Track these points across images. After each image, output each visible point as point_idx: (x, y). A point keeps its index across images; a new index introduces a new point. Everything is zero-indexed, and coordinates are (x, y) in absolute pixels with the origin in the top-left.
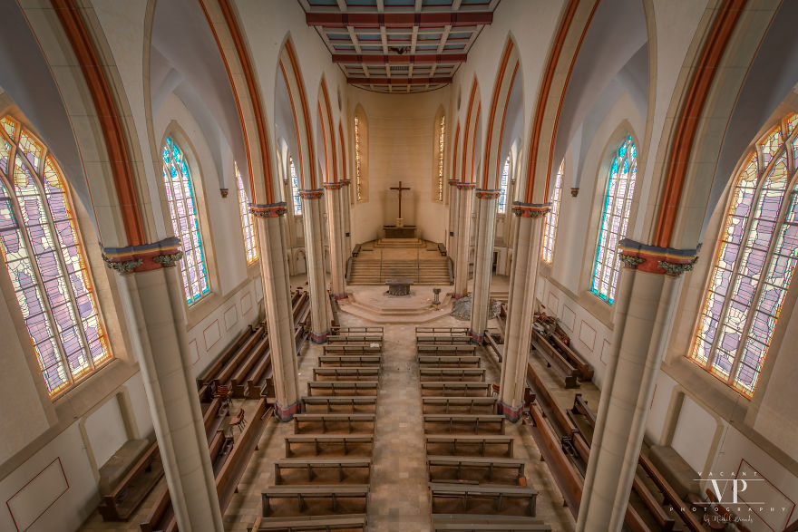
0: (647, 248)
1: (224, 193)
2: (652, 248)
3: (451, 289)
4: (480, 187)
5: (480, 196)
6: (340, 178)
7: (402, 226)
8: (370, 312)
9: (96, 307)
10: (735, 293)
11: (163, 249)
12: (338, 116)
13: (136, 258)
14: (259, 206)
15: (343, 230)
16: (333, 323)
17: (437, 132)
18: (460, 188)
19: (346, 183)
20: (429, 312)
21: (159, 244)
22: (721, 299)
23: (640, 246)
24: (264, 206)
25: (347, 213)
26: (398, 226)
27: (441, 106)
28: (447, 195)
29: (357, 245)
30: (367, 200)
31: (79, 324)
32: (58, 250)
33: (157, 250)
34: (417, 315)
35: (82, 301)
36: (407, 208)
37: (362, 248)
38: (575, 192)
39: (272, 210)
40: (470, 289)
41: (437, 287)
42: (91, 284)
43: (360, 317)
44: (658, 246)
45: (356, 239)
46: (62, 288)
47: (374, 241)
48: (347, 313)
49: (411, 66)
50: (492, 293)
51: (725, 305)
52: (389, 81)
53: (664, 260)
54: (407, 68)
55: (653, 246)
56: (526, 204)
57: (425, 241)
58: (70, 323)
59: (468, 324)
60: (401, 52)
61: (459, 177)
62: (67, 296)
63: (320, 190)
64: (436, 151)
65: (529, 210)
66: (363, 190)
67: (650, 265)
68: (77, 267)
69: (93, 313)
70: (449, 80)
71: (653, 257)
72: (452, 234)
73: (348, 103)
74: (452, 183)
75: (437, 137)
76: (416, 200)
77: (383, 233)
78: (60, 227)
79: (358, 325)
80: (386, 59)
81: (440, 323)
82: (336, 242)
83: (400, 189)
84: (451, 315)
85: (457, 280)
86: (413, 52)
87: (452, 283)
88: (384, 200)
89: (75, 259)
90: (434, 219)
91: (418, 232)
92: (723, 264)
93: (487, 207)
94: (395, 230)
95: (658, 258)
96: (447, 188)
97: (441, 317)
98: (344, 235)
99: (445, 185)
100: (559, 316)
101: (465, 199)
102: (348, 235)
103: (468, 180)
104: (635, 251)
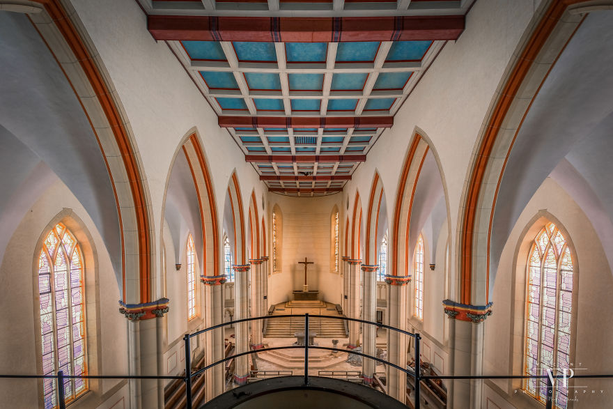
0: (458, 305)
1: (178, 267)
2: (461, 305)
3: (347, 341)
4: (364, 263)
5: (364, 269)
6: (261, 255)
7: (307, 291)
8: (282, 359)
9: (84, 350)
10: (543, 339)
11: (159, 305)
12: (262, 213)
13: (143, 311)
14: (208, 277)
15: (262, 294)
16: (253, 368)
17: (333, 223)
18: (351, 263)
19: (266, 259)
20: (329, 360)
21: (157, 302)
22: (536, 343)
23: (454, 304)
24: (212, 277)
25: (265, 281)
26: (304, 291)
27: (336, 205)
28: (342, 268)
29: (272, 306)
30: (279, 271)
31: (71, 362)
32: (69, 308)
33: (156, 306)
34: (320, 361)
35: (76, 344)
36: (311, 277)
37: (276, 308)
38: (433, 267)
39: (215, 281)
40: (361, 341)
41: (335, 339)
42: (84, 333)
43: (274, 364)
44: (464, 304)
45: (272, 301)
46: (66, 335)
47: (286, 302)
48: (263, 360)
49: (314, 182)
50: (378, 344)
51: (539, 348)
52: (298, 190)
53: (469, 312)
54: (311, 183)
55: (461, 304)
56: (393, 276)
57: (326, 302)
58: (66, 361)
59: (360, 369)
60: (307, 174)
61: (349, 255)
62: (68, 340)
63: (248, 265)
64: (333, 236)
65: (395, 281)
66: (277, 265)
67: (462, 316)
68: (78, 319)
69: (82, 353)
70: (341, 190)
71: (462, 311)
72: (346, 297)
73: (269, 204)
74: (345, 259)
75: (333, 226)
76: (318, 271)
77: (292, 296)
78: (74, 291)
79: (272, 370)
80: (296, 178)
81: (338, 368)
82: (257, 303)
83: (306, 263)
84: (347, 361)
85: (351, 334)
86: (315, 174)
87: (347, 336)
88: (294, 271)
89: (78, 314)
90: (332, 286)
91: (319, 296)
92: (532, 318)
93: (370, 278)
94: (302, 294)
95: (466, 311)
96: (342, 262)
97: (339, 364)
98: (262, 298)
99: (340, 260)
100: (432, 362)
101: (354, 271)
102: (265, 297)
103: (356, 257)
104: (452, 307)
